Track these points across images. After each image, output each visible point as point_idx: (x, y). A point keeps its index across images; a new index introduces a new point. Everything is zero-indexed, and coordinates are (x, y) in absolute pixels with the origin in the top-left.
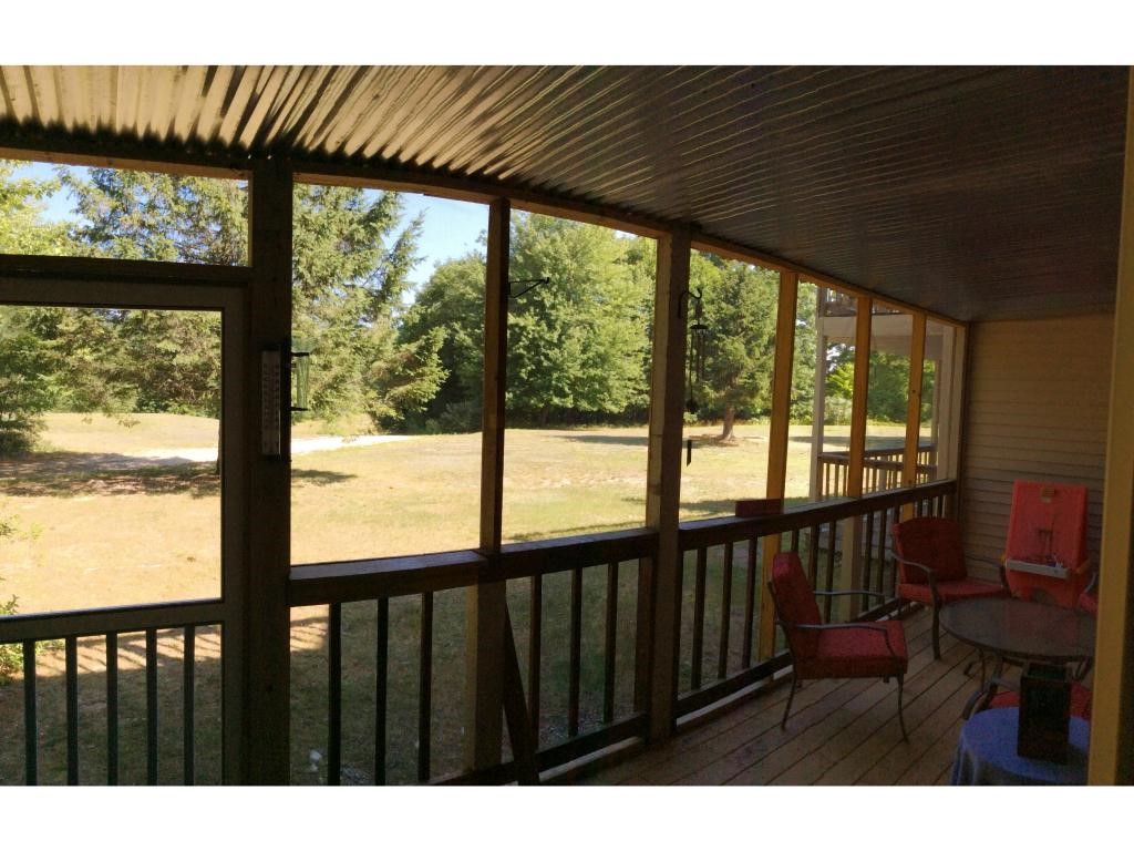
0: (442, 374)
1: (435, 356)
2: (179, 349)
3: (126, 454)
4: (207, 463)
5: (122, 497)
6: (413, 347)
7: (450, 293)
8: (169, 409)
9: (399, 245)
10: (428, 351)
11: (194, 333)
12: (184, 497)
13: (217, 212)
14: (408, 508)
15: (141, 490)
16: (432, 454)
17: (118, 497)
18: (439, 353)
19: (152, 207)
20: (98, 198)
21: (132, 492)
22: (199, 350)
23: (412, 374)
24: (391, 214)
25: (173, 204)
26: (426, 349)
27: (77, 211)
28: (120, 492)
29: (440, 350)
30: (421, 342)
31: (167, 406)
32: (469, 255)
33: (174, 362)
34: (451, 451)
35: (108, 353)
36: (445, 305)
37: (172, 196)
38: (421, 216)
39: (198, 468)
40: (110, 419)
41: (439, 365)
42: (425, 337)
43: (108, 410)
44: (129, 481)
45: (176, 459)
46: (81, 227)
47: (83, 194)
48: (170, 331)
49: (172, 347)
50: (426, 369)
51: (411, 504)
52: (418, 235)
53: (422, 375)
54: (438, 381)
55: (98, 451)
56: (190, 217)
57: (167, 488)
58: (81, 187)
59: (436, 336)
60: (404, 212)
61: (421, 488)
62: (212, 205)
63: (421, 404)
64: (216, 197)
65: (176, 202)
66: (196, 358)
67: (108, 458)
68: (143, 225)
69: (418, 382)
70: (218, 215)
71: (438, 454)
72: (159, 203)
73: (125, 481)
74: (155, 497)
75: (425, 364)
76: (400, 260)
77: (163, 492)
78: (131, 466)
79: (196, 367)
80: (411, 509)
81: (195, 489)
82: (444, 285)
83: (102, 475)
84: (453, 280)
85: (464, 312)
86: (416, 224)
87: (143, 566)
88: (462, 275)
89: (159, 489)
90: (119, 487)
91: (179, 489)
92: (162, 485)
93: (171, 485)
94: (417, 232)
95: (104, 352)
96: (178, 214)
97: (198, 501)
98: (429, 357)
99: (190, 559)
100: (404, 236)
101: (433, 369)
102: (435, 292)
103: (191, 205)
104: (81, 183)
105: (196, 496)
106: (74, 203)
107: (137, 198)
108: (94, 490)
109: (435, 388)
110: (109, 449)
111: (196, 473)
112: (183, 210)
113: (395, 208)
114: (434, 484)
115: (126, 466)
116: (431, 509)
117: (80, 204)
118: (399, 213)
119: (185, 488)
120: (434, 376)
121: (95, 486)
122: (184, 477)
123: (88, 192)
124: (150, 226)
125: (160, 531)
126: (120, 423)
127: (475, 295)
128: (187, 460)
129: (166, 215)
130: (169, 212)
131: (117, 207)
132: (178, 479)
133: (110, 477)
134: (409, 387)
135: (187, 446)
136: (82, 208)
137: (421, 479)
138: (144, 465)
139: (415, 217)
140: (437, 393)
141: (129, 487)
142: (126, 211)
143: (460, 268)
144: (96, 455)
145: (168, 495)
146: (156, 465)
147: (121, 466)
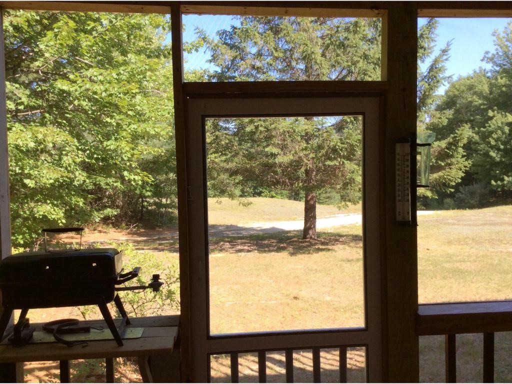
0: (466, 163)
1: (461, 150)
2: (280, 151)
3: (240, 225)
4: (294, 231)
5: (243, 254)
6: (443, 144)
7: (460, 102)
8: (262, 194)
9: (431, 69)
10: (455, 146)
11: (289, 140)
12: (284, 254)
13: (304, 55)
14: (445, 265)
15: (255, 250)
16: (454, 224)
17: (240, 254)
18: (464, 147)
19: (259, 54)
20: (224, 51)
21: (249, 251)
22: (292, 152)
23: (443, 164)
24: (426, 45)
25: (274, 52)
26: (453, 144)
27: (211, 61)
28: (240, 251)
29: (464, 145)
30: (450, 139)
31: (261, 192)
32: (475, 72)
33: (277, 161)
34: (469, 223)
35: (232, 156)
36: (457, 112)
37: (273, 46)
38: (448, 45)
39: (289, 235)
40: (234, 201)
41: (463, 156)
42: (452, 135)
43: (232, 196)
44: (245, 243)
45: (273, 228)
46: (212, 72)
47: (214, 49)
48: (274, 139)
49: (275, 150)
50: (453, 160)
51: (447, 262)
52: (446, 60)
53: (449, 165)
54: (463, 169)
55: (222, 224)
56: (284, 60)
57: (271, 248)
58: (213, 44)
59: (461, 134)
60: (435, 43)
61: (452, 250)
62: (301, 50)
63: (449, 186)
64: (304, 44)
65: (276, 51)
66: (291, 157)
67: (229, 228)
68: (253, 67)
69: (447, 170)
70: (306, 56)
71: (458, 225)
72: (265, 52)
73: (242, 244)
74: (264, 254)
75: (452, 156)
76: (432, 79)
77: (270, 251)
78: (245, 233)
79: (291, 164)
80: (447, 265)
81: (291, 249)
82: (455, 96)
83: (227, 239)
84: (463, 91)
85: (471, 115)
86: (444, 51)
87: (264, 302)
88: (471, 88)
89: (266, 249)
90: (239, 247)
91: (279, 249)
92: (268, 246)
93: (274, 247)
94: (445, 57)
95: (230, 155)
96: (277, 58)
97: (293, 257)
98: (456, 150)
99: (295, 298)
100: (436, 61)
101: (459, 159)
102: (449, 102)
103: (285, 51)
104: (213, 41)
105: (292, 254)
106: (208, 56)
107: (248, 50)
108: (224, 249)
109: (461, 174)
110: (229, 222)
111: (289, 238)
112: (281, 55)
113: (429, 41)
114: (460, 247)
115: (241, 234)
116: (463, 266)
117: (212, 56)
118: (432, 44)
119: (284, 249)
120: (460, 165)
121: (224, 247)
122: (281, 240)
123: (218, 48)
124: (258, 68)
125: (271, 278)
126: (240, 204)
127: (480, 102)
128: (282, 229)
129: (269, 59)
130: (272, 57)
131: (236, 57)
132: (277, 242)
133: (233, 241)
134: (440, 174)
135: (279, 220)
136: (214, 59)
137: (449, 243)
138: (252, 232)
139: (443, 47)
140: (462, 178)
141: (246, 248)
142: (242, 59)
143: (469, 82)
144: (220, 226)
145: (273, 253)
146: (261, 233)
147: (238, 234)
